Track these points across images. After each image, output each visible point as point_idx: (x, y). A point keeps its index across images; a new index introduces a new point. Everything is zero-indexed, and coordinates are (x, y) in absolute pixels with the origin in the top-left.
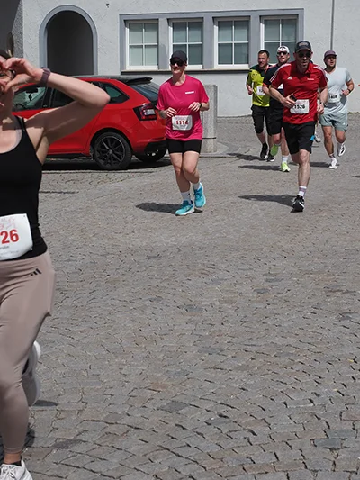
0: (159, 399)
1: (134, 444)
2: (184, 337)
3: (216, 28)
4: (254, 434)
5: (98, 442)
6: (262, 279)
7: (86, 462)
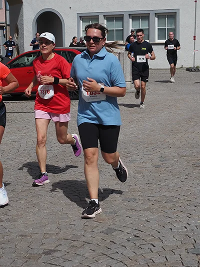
0: (101, 227)
1: (87, 252)
3: (131, 20)
4: (154, 246)
5: (67, 251)
7: (60, 262)
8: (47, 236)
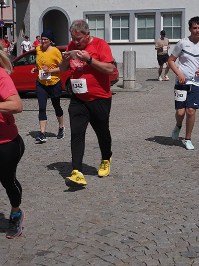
0: (96, 228)
1: (80, 254)
2: (112, 193)
3: (136, 19)
4: (147, 248)
5: (60, 252)
6: (157, 160)
7: (53, 263)
8: (42, 237)
